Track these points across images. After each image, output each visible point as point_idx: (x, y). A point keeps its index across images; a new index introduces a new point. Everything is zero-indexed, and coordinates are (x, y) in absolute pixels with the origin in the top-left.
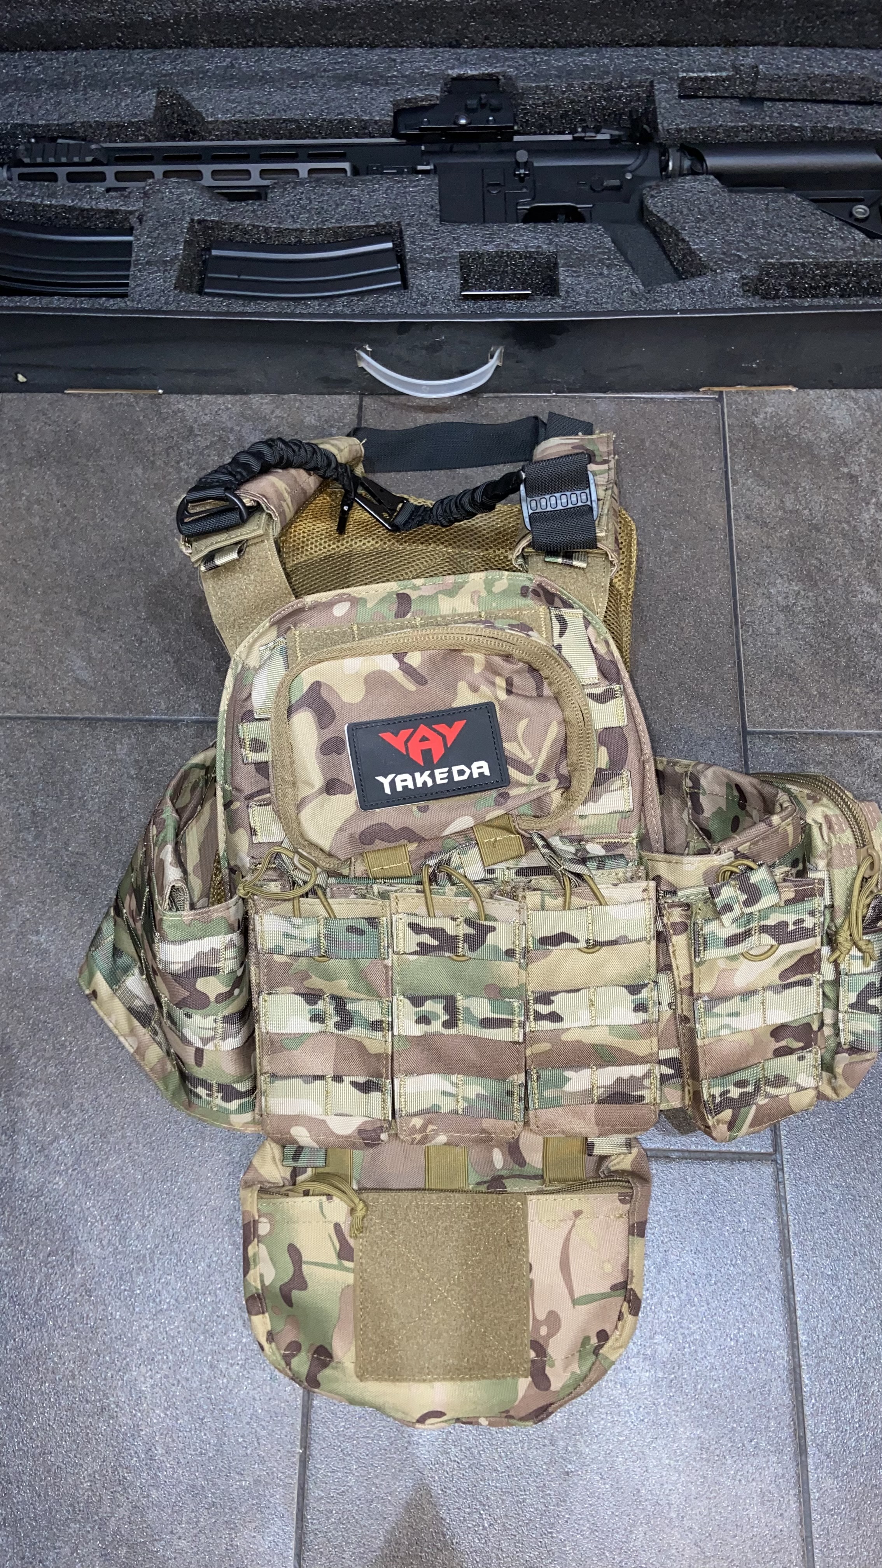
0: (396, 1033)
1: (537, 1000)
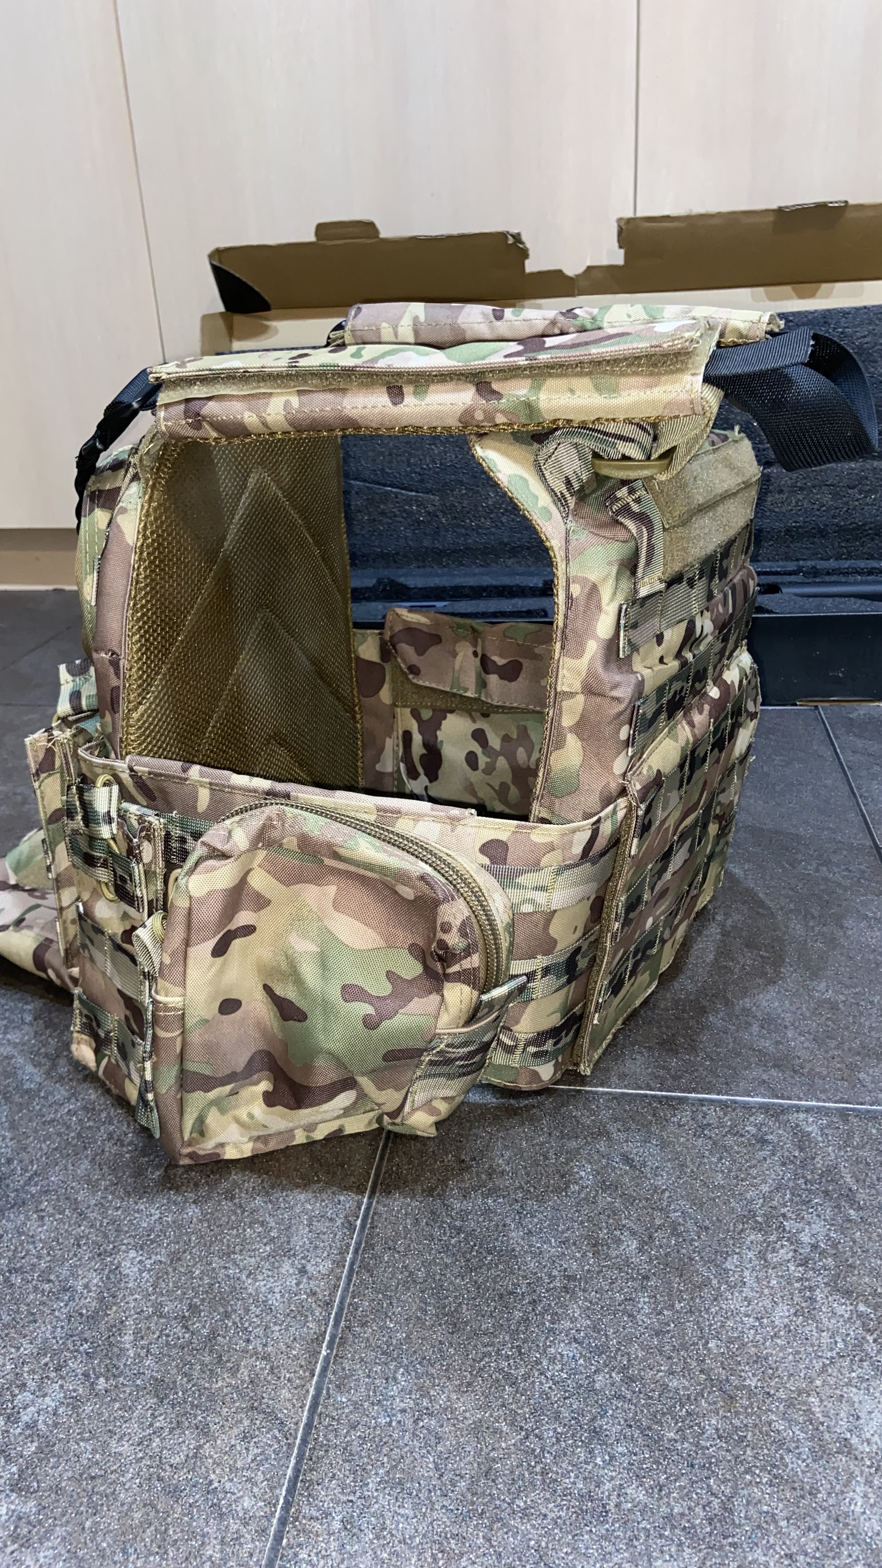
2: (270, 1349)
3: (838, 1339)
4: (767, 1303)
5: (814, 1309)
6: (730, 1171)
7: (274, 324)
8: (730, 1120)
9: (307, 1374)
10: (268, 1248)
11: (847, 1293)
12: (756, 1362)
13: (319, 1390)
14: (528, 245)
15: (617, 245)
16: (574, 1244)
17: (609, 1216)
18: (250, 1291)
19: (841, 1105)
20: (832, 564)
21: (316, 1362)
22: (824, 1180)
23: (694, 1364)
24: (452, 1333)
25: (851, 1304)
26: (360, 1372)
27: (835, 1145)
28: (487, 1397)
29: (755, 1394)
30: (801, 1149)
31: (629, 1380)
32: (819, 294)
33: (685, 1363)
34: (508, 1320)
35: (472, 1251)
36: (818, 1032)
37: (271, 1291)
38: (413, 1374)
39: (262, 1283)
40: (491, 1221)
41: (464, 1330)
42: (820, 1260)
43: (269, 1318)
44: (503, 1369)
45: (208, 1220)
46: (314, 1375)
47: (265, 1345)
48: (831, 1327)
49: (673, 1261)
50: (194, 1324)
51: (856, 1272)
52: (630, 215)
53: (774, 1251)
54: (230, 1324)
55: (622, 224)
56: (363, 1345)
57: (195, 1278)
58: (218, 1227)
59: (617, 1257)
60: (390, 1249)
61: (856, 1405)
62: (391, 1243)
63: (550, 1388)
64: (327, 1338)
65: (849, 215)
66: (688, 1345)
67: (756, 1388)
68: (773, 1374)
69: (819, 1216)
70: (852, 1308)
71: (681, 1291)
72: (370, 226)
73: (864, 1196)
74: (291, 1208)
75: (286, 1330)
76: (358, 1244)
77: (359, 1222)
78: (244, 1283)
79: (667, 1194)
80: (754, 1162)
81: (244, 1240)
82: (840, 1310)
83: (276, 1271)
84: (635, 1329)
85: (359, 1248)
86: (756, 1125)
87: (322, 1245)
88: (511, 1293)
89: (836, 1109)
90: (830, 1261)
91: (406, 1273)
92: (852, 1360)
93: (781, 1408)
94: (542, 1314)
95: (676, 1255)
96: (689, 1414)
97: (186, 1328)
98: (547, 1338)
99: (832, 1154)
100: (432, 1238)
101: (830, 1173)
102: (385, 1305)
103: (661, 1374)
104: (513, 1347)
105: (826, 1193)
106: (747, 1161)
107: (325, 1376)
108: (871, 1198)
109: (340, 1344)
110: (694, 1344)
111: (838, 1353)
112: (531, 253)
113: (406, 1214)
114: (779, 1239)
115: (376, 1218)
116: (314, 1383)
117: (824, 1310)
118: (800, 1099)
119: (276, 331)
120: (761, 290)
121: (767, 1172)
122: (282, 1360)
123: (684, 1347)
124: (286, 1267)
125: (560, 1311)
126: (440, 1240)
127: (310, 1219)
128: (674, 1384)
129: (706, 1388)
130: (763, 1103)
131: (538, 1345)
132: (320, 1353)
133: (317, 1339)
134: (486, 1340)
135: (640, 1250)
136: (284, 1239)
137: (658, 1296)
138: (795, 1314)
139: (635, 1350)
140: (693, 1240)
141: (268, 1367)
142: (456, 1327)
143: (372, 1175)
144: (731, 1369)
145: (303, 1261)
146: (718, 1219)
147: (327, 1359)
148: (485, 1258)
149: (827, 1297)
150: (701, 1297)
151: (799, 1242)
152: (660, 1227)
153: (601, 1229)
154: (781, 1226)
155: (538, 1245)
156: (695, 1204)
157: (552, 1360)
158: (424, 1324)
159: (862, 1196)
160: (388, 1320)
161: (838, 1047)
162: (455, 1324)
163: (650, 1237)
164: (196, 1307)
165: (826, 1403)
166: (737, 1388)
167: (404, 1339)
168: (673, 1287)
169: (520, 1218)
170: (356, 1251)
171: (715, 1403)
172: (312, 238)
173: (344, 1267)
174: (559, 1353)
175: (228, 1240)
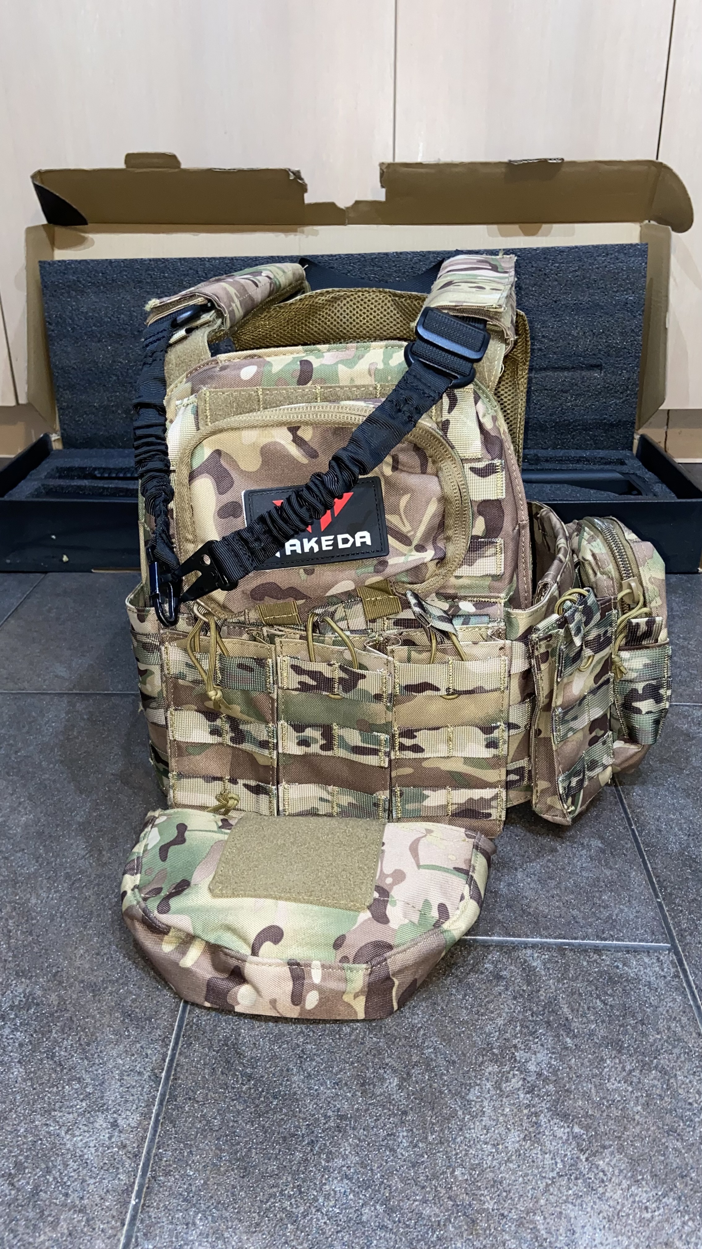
0: (280, 751)
1: (402, 735)
2: (86, 1201)
3: (559, 1161)
4: (502, 1130)
5: (539, 1133)
6: (472, 1007)
7: (90, 236)
8: (473, 958)
9: (119, 1224)
10: (84, 1104)
11: (565, 1117)
12: (493, 1186)
13: (129, 1238)
14: (307, 181)
15: (379, 184)
16: (346, 1084)
17: (374, 1056)
18: (68, 1146)
19: (560, 940)
20: (550, 453)
21: (126, 1212)
22: (546, 1011)
23: (443, 1191)
24: (243, 1177)
25: (568, 1127)
26: (165, 1219)
27: (554, 978)
28: (272, 1236)
29: (492, 1216)
30: (529, 984)
31: (390, 1211)
32: (540, 232)
33: (436, 1191)
34: (290, 1162)
35: (260, 1097)
36: (541, 872)
37: (87, 1145)
38: (210, 1218)
39: (79, 1138)
40: (276, 1066)
41: (253, 1173)
42: (544, 1087)
43: (85, 1172)
44: (285, 1208)
45: (31, 1079)
46: (124, 1225)
47: (82, 1198)
48: (552, 1149)
49: (426, 1096)
50: (19, 1181)
51: (572, 1097)
52: (389, 160)
53: (507, 1081)
54: (51, 1180)
55: (384, 167)
56: (167, 1193)
57: (20, 1136)
58: (40, 1085)
59: (381, 1095)
60: (190, 1099)
61: (572, 1220)
62: (191, 1093)
63: (325, 1223)
64: (136, 1188)
65: (564, 169)
66: (438, 1174)
67: (493, 1210)
68: (506, 1197)
69: (542, 1045)
70: (567, 1130)
71: (433, 1124)
72: (173, 158)
73: (577, 1024)
74: (104, 1063)
75: (100, 1182)
76: (163, 1095)
77: (163, 1074)
78: (63, 1138)
79: (422, 1032)
80: (492, 997)
81: (63, 1097)
82: (560, 1132)
83: (91, 1126)
84: (396, 1162)
85: (164, 1099)
86: (493, 963)
87: (131, 1098)
88: (293, 1135)
89: (556, 944)
90: (551, 1088)
91: (204, 1122)
92: (569, 1179)
93: (513, 1228)
94: (319, 1154)
95: (429, 1089)
96: (439, 1239)
97: (13, 1185)
98: (323, 1176)
99: (553, 986)
100: (226, 1086)
101: (551, 1005)
102: (186, 1154)
103: (417, 1203)
104: (294, 1187)
105: (548, 1023)
106: (486, 996)
107: (134, 1225)
108: (584, 1026)
109: (147, 1194)
110: (443, 1173)
111: (558, 1173)
112: (309, 188)
113: (205, 1064)
114: (512, 1069)
115: (178, 1069)
116: (124, 1231)
117: (547, 1133)
118: (527, 936)
119: (93, 243)
120: (495, 227)
121: (502, 1006)
122: (97, 1212)
123: (435, 1176)
124: (100, 1121)
125: (333, 1150)
126: (233, 1088)
127: (121, 1075)
128: (427, 1212)
129: (453, 1213)
130: (499, 942)
131: (315, 1184)
132: (129, 1202)
133: (127, 1189)
134: (272, 1182)
135: (400, 1087)
136: (98, 1094)
137: (414, 1130)
138: (524, 1139)
139: (395, 1181)
140: (442, 1074)
141: (85, 1218)
142: (246, 1172)
143: (176, 1028)
144: (474, 1194)
145: (115, 1115)
146: (463, 1053)
147: (136, 1208)
148: (271, 1103)
149: (549, 1121)
150: (450, 1128)
151: (527, 1071)
152: (416, 1064)
153: (368, 1069)
154: (513, 1057)
155: (316, 1087)
156: (445, 1040)
157: (327, 1197)
158: (219, 1170)
159: (576, 1025)
160: (188, 1168)
161: (557, 886)
162: (245, 1169)
163: (408, 1074)
164: (22, 1164)
165: (548, 1220)
166: (478, 1212)
167: (202, 1185)
168: (426, 1120)
169: (301, 1062)
170: (161, 1103)
171: (460, 1227)
172: (122, 165)
173: (150, 1118)
174: (333, 1190)
175: (49, 1098)
